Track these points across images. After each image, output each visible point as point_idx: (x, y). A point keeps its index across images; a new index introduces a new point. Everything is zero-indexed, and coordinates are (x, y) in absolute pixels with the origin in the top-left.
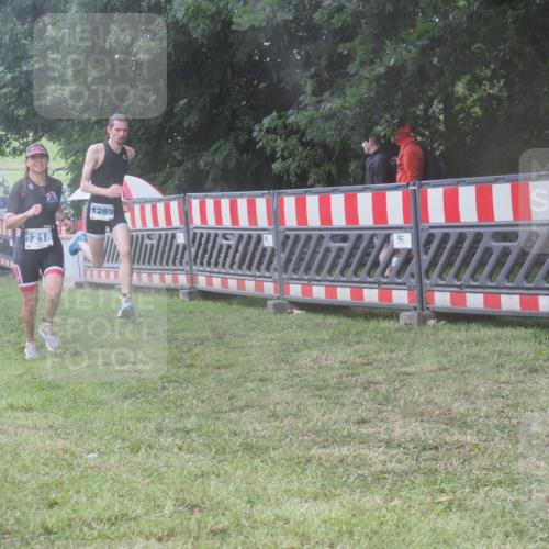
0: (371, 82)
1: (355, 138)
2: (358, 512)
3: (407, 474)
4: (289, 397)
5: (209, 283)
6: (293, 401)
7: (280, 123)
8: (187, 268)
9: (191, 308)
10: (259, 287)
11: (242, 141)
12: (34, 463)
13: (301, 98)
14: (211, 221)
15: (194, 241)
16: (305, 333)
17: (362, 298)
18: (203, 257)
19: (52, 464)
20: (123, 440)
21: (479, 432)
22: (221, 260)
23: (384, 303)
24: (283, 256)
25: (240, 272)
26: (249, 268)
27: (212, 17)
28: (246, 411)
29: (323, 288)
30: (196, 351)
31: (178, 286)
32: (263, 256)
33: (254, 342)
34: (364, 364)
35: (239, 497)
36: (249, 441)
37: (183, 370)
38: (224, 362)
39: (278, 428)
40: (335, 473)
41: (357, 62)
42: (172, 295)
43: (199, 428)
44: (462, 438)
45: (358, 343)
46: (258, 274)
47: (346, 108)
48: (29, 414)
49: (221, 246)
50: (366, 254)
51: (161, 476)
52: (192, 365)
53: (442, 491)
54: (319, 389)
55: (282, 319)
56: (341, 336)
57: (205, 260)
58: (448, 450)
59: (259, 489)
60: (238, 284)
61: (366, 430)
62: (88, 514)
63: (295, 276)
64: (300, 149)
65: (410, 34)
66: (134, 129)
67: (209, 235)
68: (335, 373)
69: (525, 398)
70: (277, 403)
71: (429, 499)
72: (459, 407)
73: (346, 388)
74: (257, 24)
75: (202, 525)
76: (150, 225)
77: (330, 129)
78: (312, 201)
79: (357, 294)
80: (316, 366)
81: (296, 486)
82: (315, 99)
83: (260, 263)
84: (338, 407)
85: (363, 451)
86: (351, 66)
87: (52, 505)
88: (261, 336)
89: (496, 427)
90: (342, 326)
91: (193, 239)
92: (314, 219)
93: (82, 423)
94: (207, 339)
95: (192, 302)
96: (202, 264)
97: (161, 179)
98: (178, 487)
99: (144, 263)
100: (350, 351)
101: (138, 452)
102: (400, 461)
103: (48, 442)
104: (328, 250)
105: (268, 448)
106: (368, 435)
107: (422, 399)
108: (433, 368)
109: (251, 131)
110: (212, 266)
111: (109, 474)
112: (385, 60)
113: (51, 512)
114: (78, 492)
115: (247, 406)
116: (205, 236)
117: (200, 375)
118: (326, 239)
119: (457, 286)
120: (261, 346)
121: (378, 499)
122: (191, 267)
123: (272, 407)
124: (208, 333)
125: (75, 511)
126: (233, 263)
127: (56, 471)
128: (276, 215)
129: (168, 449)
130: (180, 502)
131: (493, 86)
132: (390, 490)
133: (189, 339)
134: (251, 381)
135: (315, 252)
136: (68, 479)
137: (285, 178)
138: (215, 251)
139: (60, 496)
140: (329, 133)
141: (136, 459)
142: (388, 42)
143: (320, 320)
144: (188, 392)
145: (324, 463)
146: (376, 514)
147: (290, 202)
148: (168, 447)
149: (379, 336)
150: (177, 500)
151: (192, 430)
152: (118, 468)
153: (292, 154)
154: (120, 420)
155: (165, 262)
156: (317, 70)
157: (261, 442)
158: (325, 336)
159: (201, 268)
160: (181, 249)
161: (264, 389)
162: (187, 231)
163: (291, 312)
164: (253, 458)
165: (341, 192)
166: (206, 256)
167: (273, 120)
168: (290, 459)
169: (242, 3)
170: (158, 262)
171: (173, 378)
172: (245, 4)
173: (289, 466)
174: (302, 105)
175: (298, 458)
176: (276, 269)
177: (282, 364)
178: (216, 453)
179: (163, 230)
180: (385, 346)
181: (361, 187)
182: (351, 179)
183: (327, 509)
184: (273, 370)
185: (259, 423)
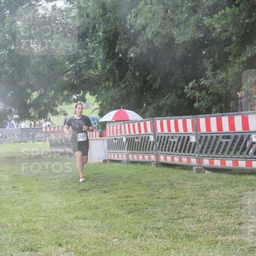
1: (233, 91)
4: (206, 212)
5: (166, 159)
6: (207, 214)
7: (197, 85)
8: (155, 152)
9: (157, 171)
10: (189, 161)
11: (179, 94)
12: (89, 244)
13: (206, 73)
14: (166, 130)
15: (158, 140)
16: (211, 182)
17: (238, 165)
18: (162, 147)
19: (97, 244)
20: (129, 233)
22: (171, 148)
23: (249, 168)
24: (200, 146)
25: (180, 154)
26: (184, 152)
27: (164, 37)
28: (186, 219)
29: (219, 161)
30: (161, 191)
31: (151, 161)
32: (190, 146)
33: (187, 187)
34: (240, 197)
36: (188, 233)
37: (155, 200)
38: (174, 196)
39: (201, 227)
40: (229, 248)
41: (233, 55)
42: (148, 165)
43: (164, 227)
45: (237, 186)
46: (188, 154)
47: (228, 77)
48: (85, 221)
49: (171, 142)
50: (239, 144)
51: (148, 249)
52: (159, 198)
54: (219, 208)
55: (200, 176)
56: (229, 183)
57: (163, 149)
60: (179, 159)
63: (206, 155)
64: (207, 96)
67: (165, 137)
68: (227, 201)
70: (200, 215)
73: (232, 208)
74: (186, 40)
76: (137, 133)
78: (213, 120)
79: (235, 163)
80: (218, 198)
81: (212, 254)
82: (213, 73)
83: (189, 150)
84: (229, 216)
85: (243, 238)
86: (230, 57)
88: (191, 184)
90: (229, 178)
91: (157, 139)
92: (214, 129)
93: (109, 225)
94: (165, 185)
95: (158, 168)
96: (162, 150)
97: (142, 112)
99: (135, 150)
100: (233, 190)
101: (136, 238)
103: (95, 234)
104: (221, 143)
105: (197, 236)
109: (183, 89)
110: (167, 151)
111: (124, 248)
112: (246, 54)
115: (186, 217)
116: (163, 137)
117: (163, 202)
118: (220, 138)
120: (191, 188)
122: (157, 152)
123: (198, 217)
124: (166, 183)
126: (176, 150)
127: (99, 247)
128: (196, 127)
129: (150, 237)
133: (157, 185)
134: (188, 205)
135: (215, 143)
136: (105, 251)
137: (200, 110)
138: (168, 144)
140: (221, 90)
141: (135, 242)
142: (247, 46)
143: (218, 176)
144: (158, 210)
145: (224, 243)
147: (202, 121)
148: (151, 236)
149: (246, 183)
151: (161, 228)
152: (128, 246)
153: (203, 99)
154: (127, 224)
155: (144, 149)
156: (213, 59)
157: (194, 234)
158: (221, 183)
159: (162, 152)
160: (152, 143)
161: (193, 208)
162: (155, 135)
163: (204, 172)
164: (190, 241)
165: (227, 116)
166: (164, 146)
167: (194, 83)
168: (208, 242)
169: (178, 29)
170: (141, 150)
171: (151, 204)
172: (180, 30)
173: (208, 245)
174: (207, 77)
175: (212, 241)
176: (196, 152)
177: (201, 197)
178: (173, 239)
179: (143, 135)
180: (250, 188)
181: (236, 113)
182: (231, 110)
184: (197, 200)
185: (192, 224)
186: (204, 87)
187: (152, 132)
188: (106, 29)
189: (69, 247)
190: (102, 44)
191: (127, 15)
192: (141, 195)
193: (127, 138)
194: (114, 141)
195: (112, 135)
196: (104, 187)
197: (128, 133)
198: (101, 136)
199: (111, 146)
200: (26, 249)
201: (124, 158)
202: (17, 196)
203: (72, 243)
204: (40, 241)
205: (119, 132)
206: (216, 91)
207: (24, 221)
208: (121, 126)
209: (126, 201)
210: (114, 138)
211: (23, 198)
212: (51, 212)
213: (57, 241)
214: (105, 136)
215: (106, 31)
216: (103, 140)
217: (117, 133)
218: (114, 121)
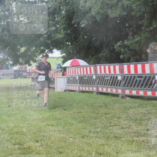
0: (149, 32)
1: (144, 48)
5: (102, 90)
6: (128, 124)
7: (122, 44)
8: (96, 86)
9: (97, 97)
10: (117, 91)
11: (111, 49)
12: (55, 141)
13: (128, 37)
14: (103, 72)
16: (130, 104)
18: (101, 82)
19: (60, 141)
20: (80, 135)
22: (106, 83)
23: (154, 96)
24: (124, 82)
25: (111, 87)
26: (114, 86)
27: (102, 14)
28: (114, 127)
29: (135, 91)
30: (99, 109)
31: (94, 91)
32: (118, 82)
33: (115, 107)
34: (148, 113)
35: (114, 152)
36: (116, 135)
37: (96, 115)
38: (107, 113)
39: (124, 132)
40: (141, 145)
41: (144, 26)
42: (92, 93)
43: (101, 131)
45: (146, 107)
47: (141, 40)
48: (53, 127)
49: (106, 79)
50: (148, 81)
51: (91, 145)
52: (98, 113)
54: (135, 120)
55: (123, 100)
56: (141, 105)
57: (101, 83)
59: (119, 149)
60: (111, 90)
63: (127, 88)
64: (128, 51)
66: (81, 46)
67: (102, 76)
68: (140, 116)
70: (123, 124)
73: (143, 120)
74: (116, 16)
76: (85, 73)
77: (137, 46)
78: (132, 67)
79: (145, 93)
80: (134, 114)
81: (130, 148)
82: (132, 37)
83: (117, 84)
84: (141, 125)
86: (143, 27)
87: (61, 153)
88: (118, 105)
90: (141, 102)
91: (97, 77)
92: (133, 72)
93: (68, 129)
94: (102, 106)
95: (98, 95)
96: (100, 84)
97: (88, 61)
98: (96, 148)
99: (84, 84)
100: (144, 109)
101: (84, 138)
103: (59, 135)
104: (137, 80)
105: (121, 137)
109: (114, 46)
110: (103, 85)
111: (76, 144)
112: (153, 26)
113: (60, 155)
114: (68, 149)
115: (115, 125)
116: (101, 76)
117: (101, 116)
118: (136, 77)
120: (118, 108)
121: (154, 152)
122: (97, 86)
123: (122, 125)
124: (102, 104)
125: (67, 155)
126: (109, 84)
127: (61, 143)
128: (122, 70)
130: (97, 153)
133: (97, 106)
134: (116, 118)
135: (133, 81)
136: (65, 145)
137: (124, 60)
138: (104, 81)
139: (63, 150)
140: (137, 47)
141: (84, 140)
142: (153, 21)
143: (134, 101)
144: (97, 121)
147: (125, 67)
148: (93, 136)
149: (152, 105)
150: (96, 152)
151: (99, 132)
152: (79, 142)
153: (126, 53)
154: (78, 129)
155: (91, 84)
156: (133, 29)
157: (119, 136)
158: (136, 105)
159: (100, 86)
160: (94, 80)
161: (119, 120)
162: (96, 75)
163: (126, 98)
164: (117, 140)
165: (141, 64)
166: (102, 82)
167: (120, 43)
168: (128, 141)
169: (111, 10)
171: (93, 117)
173: (128, 143)
174: (129, 39)
175: (130, 140)
176: (122, 86)
177: (124, 113)
178: (106, 139)
179: (89, 75)
180: (154, 108)
181: (146, 62)
182: (143, 60)
183: (139, 155)
184: (122, 115)
185: (118, 130)
186: (127, 46)
187: (94, 73)
188: (67, 9)
189: (43, 143)
190: (65, 18)
191: (80, 1)
192: (87, 112)
193: (79, 77)
194: (71, 78)
195: (70, 74)
196: (65, 106)
197: (79, 74)
198: (63, 75)
199: (69, 81)
200: (16, 144)
201: (77, 89)
202: (11, 111)
203: (45, 141)
204: (25, 139)
205: (74, 73)
207: (15, 127)
208: (75, 69)
209: (78, 115)
210: (71, 76)
211: (15, 112)
212: (32, 121)
213: (35, 139)
214: (66, 75)
215: (67, 10)
216: (65, 78)
217: (73, 73)
218: (71, 66)
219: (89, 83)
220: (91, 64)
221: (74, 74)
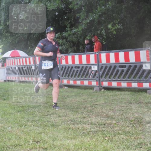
0: (85, 25)
1: (81, 40)
2: (83, 142)
3: (96, 132)
4: (64, 111)
6: (65, 112)
7: (60, 35)
8: (35, 76)
16: (68, 93)
17: (83, 83)
20: (18, 124)
21: (116, 120)
23: (90, 85)
24: (62, 72)
28: (52, 115)
29: (73, 81)
34: (84, 102)
35: (50, 139)
36: (53, 123)
38: (46, 102)
39: (61, 120)
40: (76, 132)
41: (81, 19)
43: (39, 120)
44: (111, 122)
45: (82, 96)
47: (78, 31)
50: (85, 72)
51: (28, 133)
53: (106, 136)
54: (72, 109)
55: (61, 90)
56: (78, 94)
58: (107, 125)
59: (56, 137)
61: (85, 120)
62: (8, 144)
63: (65, 78)
64: (66, 43)
65: (96, 11)
66: (21, 38)
68: (76, 104)
69: (128, 110)
70: (60, 113)
71: (103, 138)
72: (111, 113)
73: (79, 108)
74: (54, 9)
75: (40, 147)
76: (25, 64)
77: (74, 37)
78: (70, 58)
80: (71, 103)
81: (66, 135)
82: (70, 29)
84: (77, 114)
85: (85, 126)
86: (80, 20)
89: (121, 119)
90: (78, 92)
91: (37, 68)
92: (70, 62)
93: (6, 119)
97: (28, 52)
98: (33, 137)
99: (23, 75)
100: (80, 98)
101: (22, 127)
102: (94, 128)
104: (74, 71)
105: (58, 125)
106: (86, 121)
107: (100, 111)
108: (103, 103)
111: (14, 133)
112: (89, 18)
114: (6, 138)
117: (39, 105)
118: (74, 68)
119: (110, 80)
121: (89, 139)
125: (4, 143)
128: (60, 61)
131: (119, 25)
132: (92, 136)
135: (70, 71)
136: (3, 134)
137: (62, 51)
140: (75, 39)
141: (21, 129)
142: (90, 14)
143: (72, 90)
145: (73, 129)
146: (88, 143)
148: (31, 125)
149: (88, 94)
150: (33, 140)
151: (37, 120)
152: (17, 131)
153: (64, 44)
154: (17, 118)
155: (29, 74)
156: (71, 21)
157: (56, 124)
158: (73, 94)
160: (33, 71)
162: (35, 65)
163: (64, 88)
164: (54, 128)
165: (78, 55)
167: (59, 35)
168: (64, 128)
169: (50, 3)
170: (27, 74)
171: (32, 106)
172: (51, 3)
173: (64, 130)
174: (67, 31)
175: (67, 128)
177: (62, 102)
178: (44, 127)
179: (28, 65)
180: (90, 97)
181: (83, 53)
182: (80, 51)
183: (75, 142)
184: (59, 104)
185: (56, 118)
186: (65, 37)
187: (33, 64)
190: (4, 10)
193: (18, 67)
194: (11, 69)
195: (9, 65)
196: (4, 96)
197: (19, 64)
198: (3, 66)
199: (9, 72)
205: (14, 63)
206: (71, 40)
208: (15, 60)
209: (17, 105)
210: (10, 67)
214: (5, 66)
215: (6, 2)
216: (4, 68)
217: (12, 64)
218: (10, 57)
219: (28, 73)
220: (31, 55)
221: (14, 65)
